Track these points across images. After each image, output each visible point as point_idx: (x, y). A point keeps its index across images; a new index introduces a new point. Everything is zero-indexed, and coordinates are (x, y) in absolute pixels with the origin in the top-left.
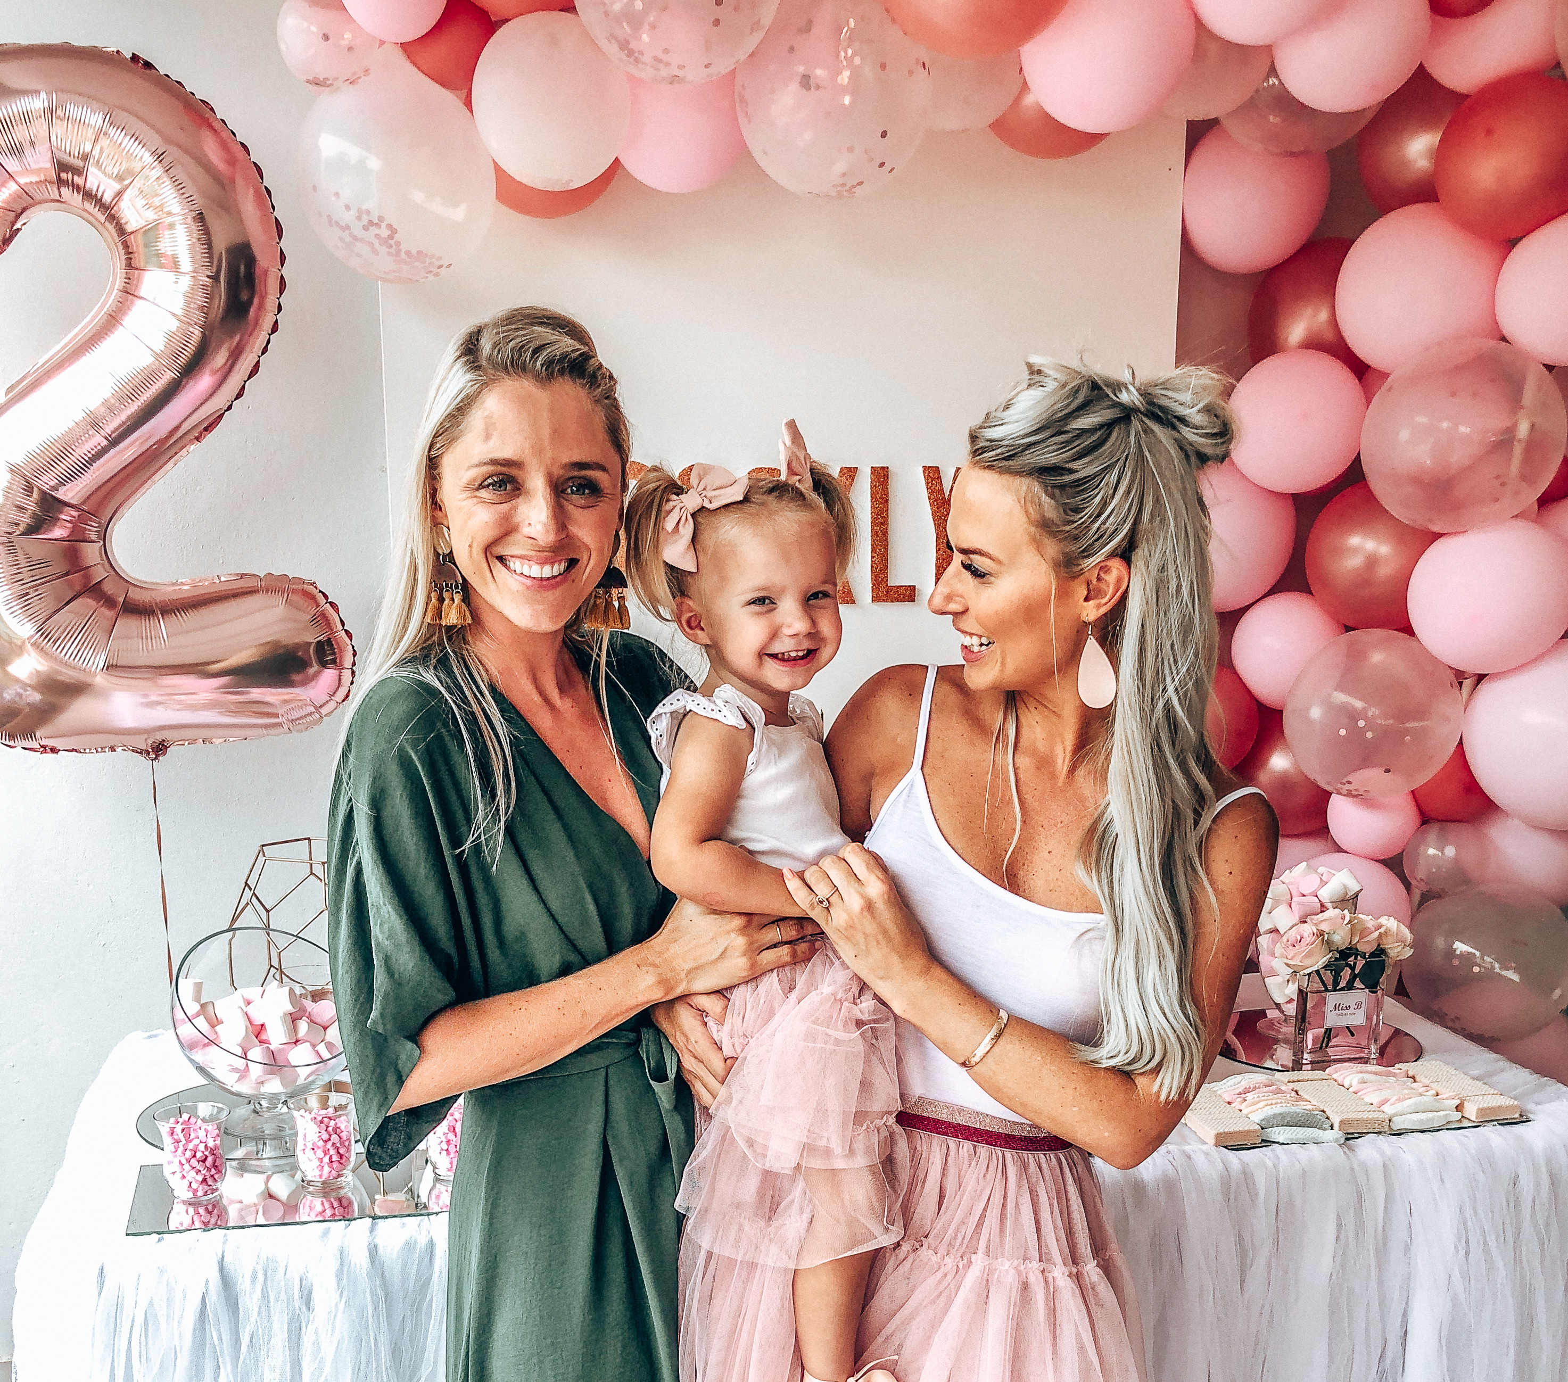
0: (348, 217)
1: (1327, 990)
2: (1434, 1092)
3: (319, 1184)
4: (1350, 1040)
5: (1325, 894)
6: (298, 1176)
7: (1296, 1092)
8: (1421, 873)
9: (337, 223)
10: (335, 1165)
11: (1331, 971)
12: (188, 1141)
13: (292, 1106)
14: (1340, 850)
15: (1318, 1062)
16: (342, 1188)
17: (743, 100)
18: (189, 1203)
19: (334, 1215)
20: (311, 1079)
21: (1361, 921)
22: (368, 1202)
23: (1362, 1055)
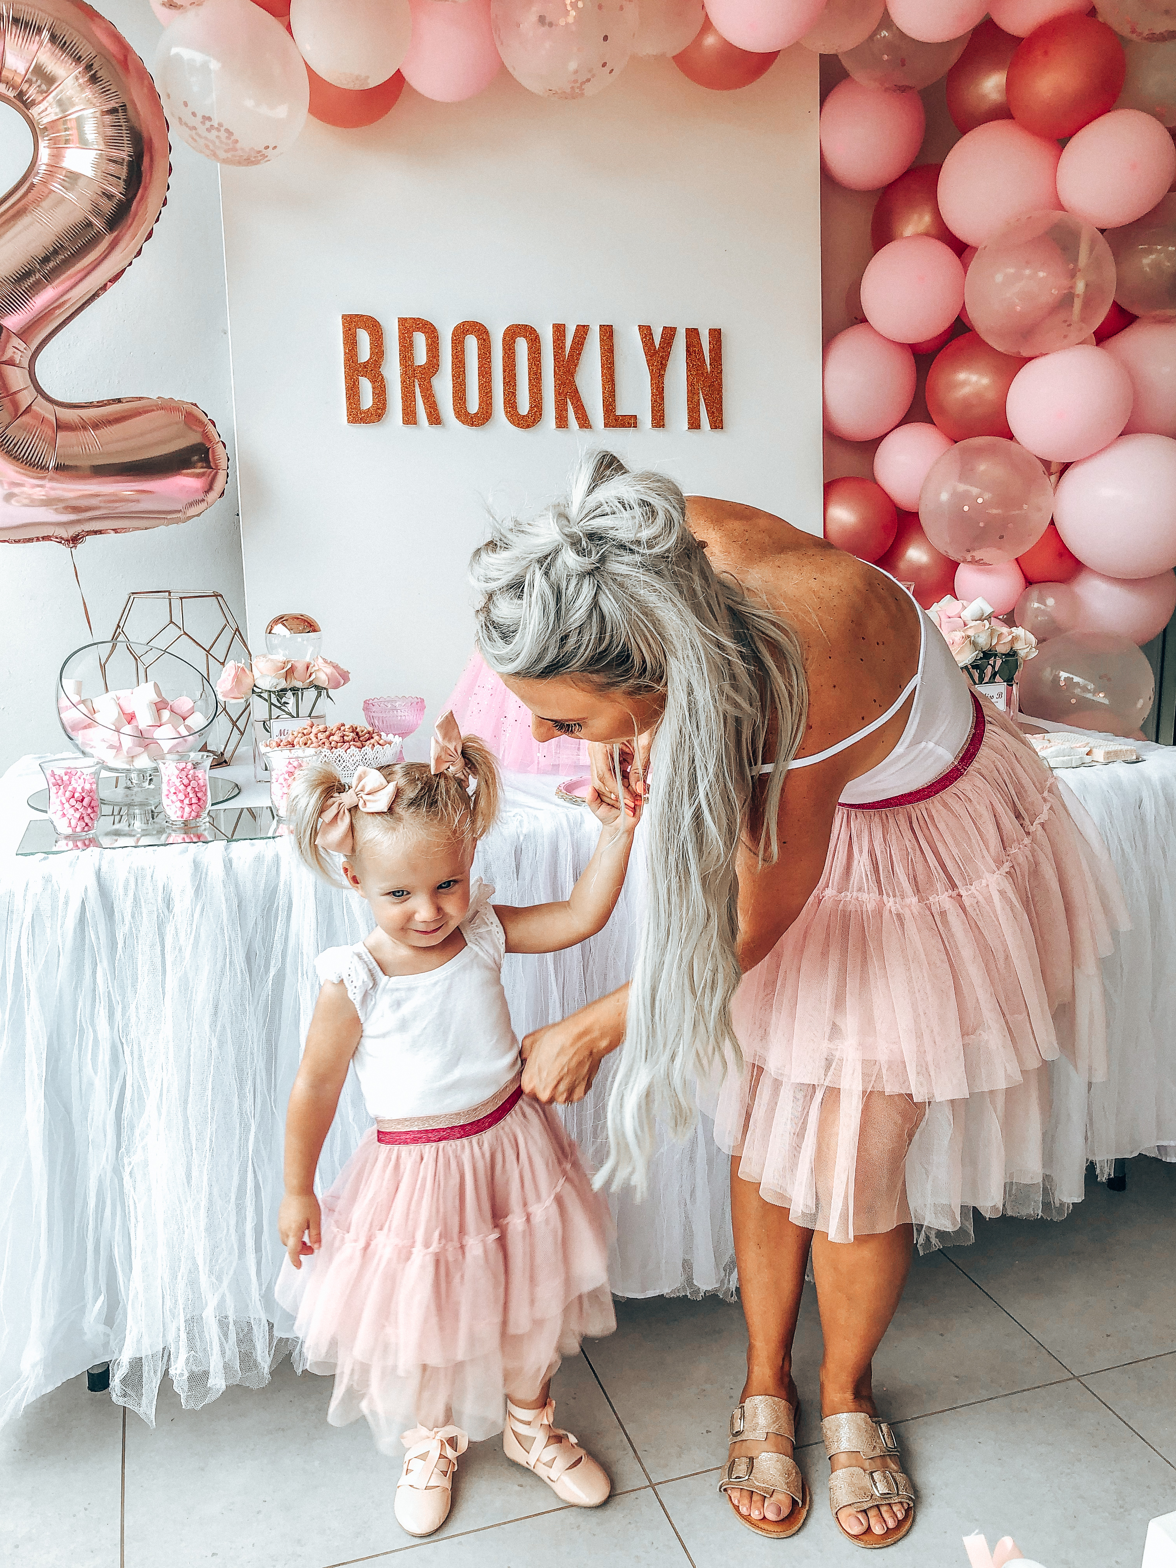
0: (193, 121)
3: (180, 824)
5: (967, 614)
9: (186, 124)
11: (977, 667)
18: (70, 838)
19: (190, 840)
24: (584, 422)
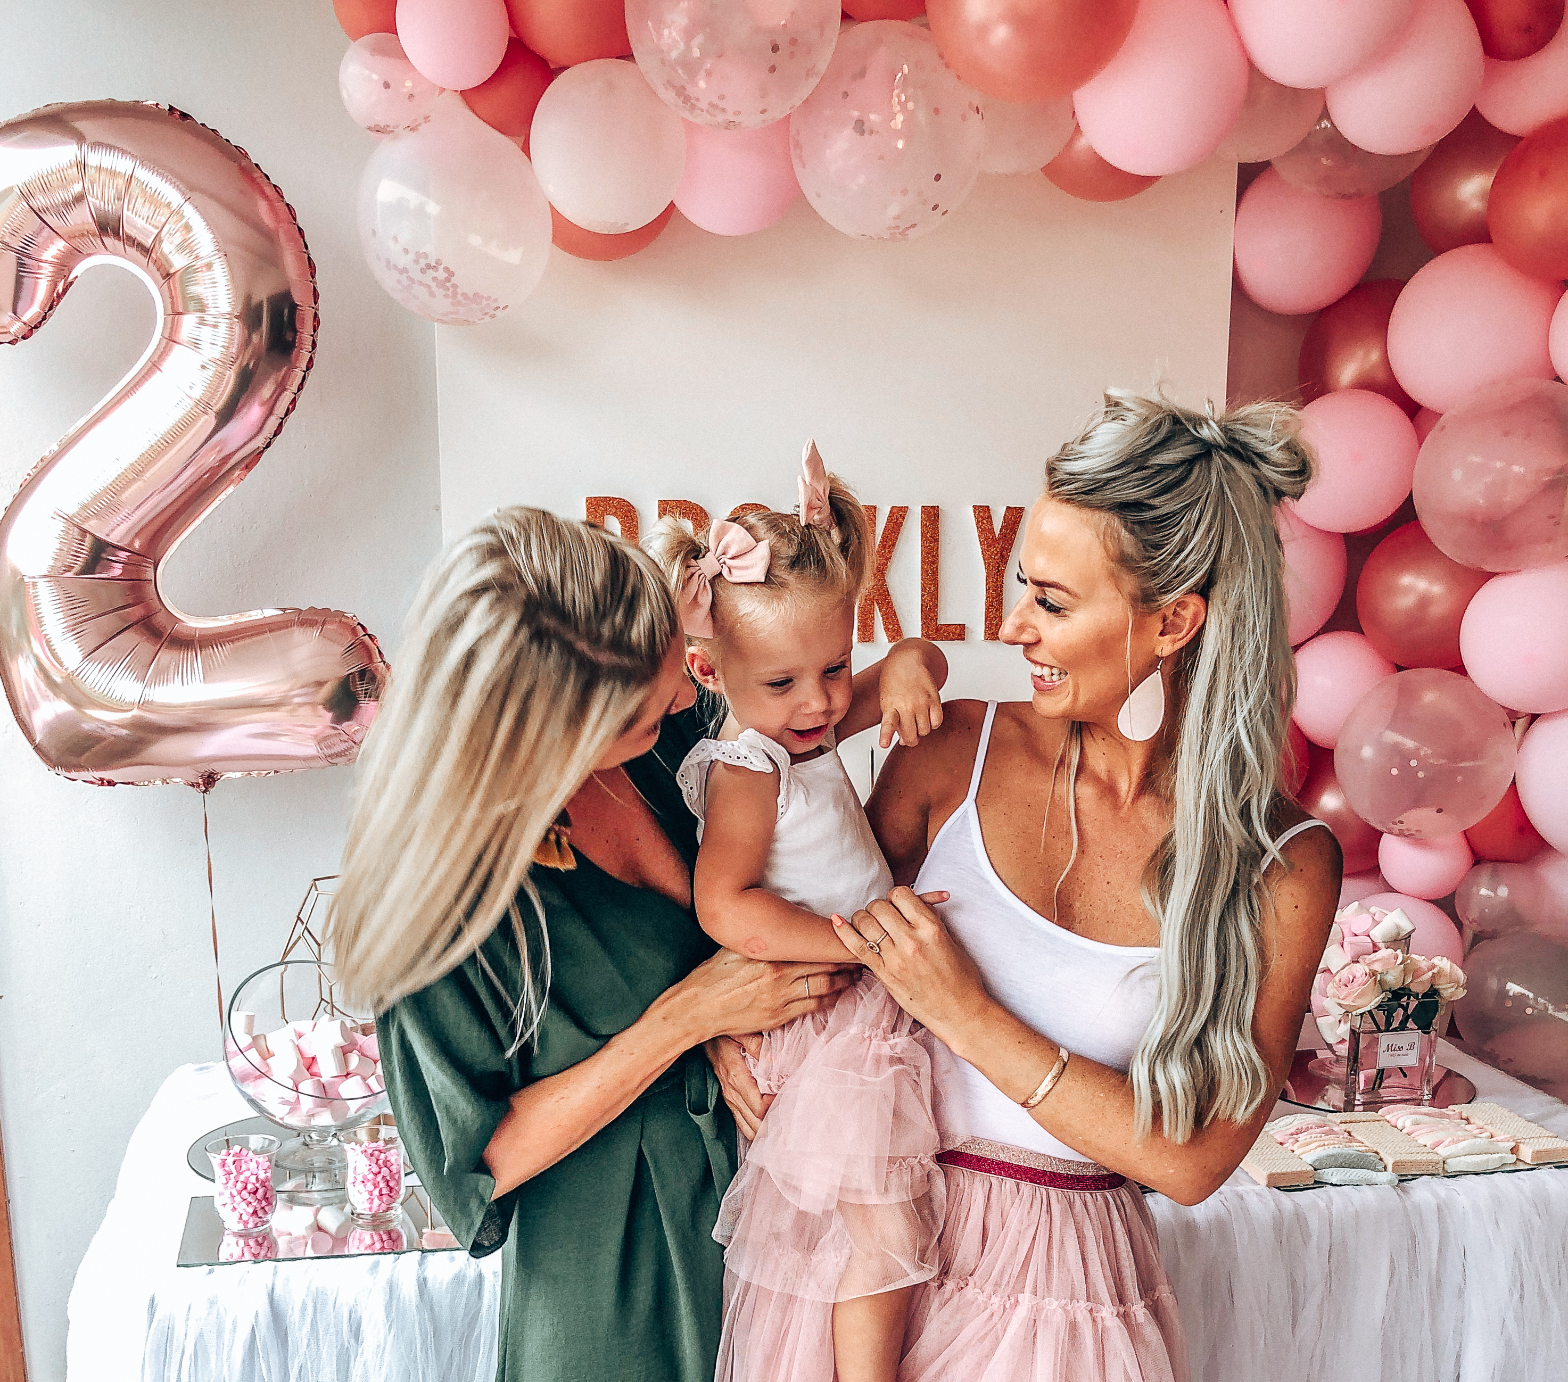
0: (404, 261)
1: (1379, 1030)
2: (1488, 1134)
3: (368, 1217)
4: (1405, 1082)
5: (1378, 934)
6: (348, 1208)
7: (1349, 1133)
8: (1473, 914)
9: (395, 267)
10: (385, 1198)
11: (1384, 1011)
12: (240, 1173)
13: (342, 1139)
14: (1391, 890)
15: (1370, 1103)
16: (391, 1221)
17: (798, 145)
18: (240, 1235)
19: (383, 1248)
20: (361, 1112)
21: (1412, 959)
22: (416, 1235)
23: (1414, 1096)
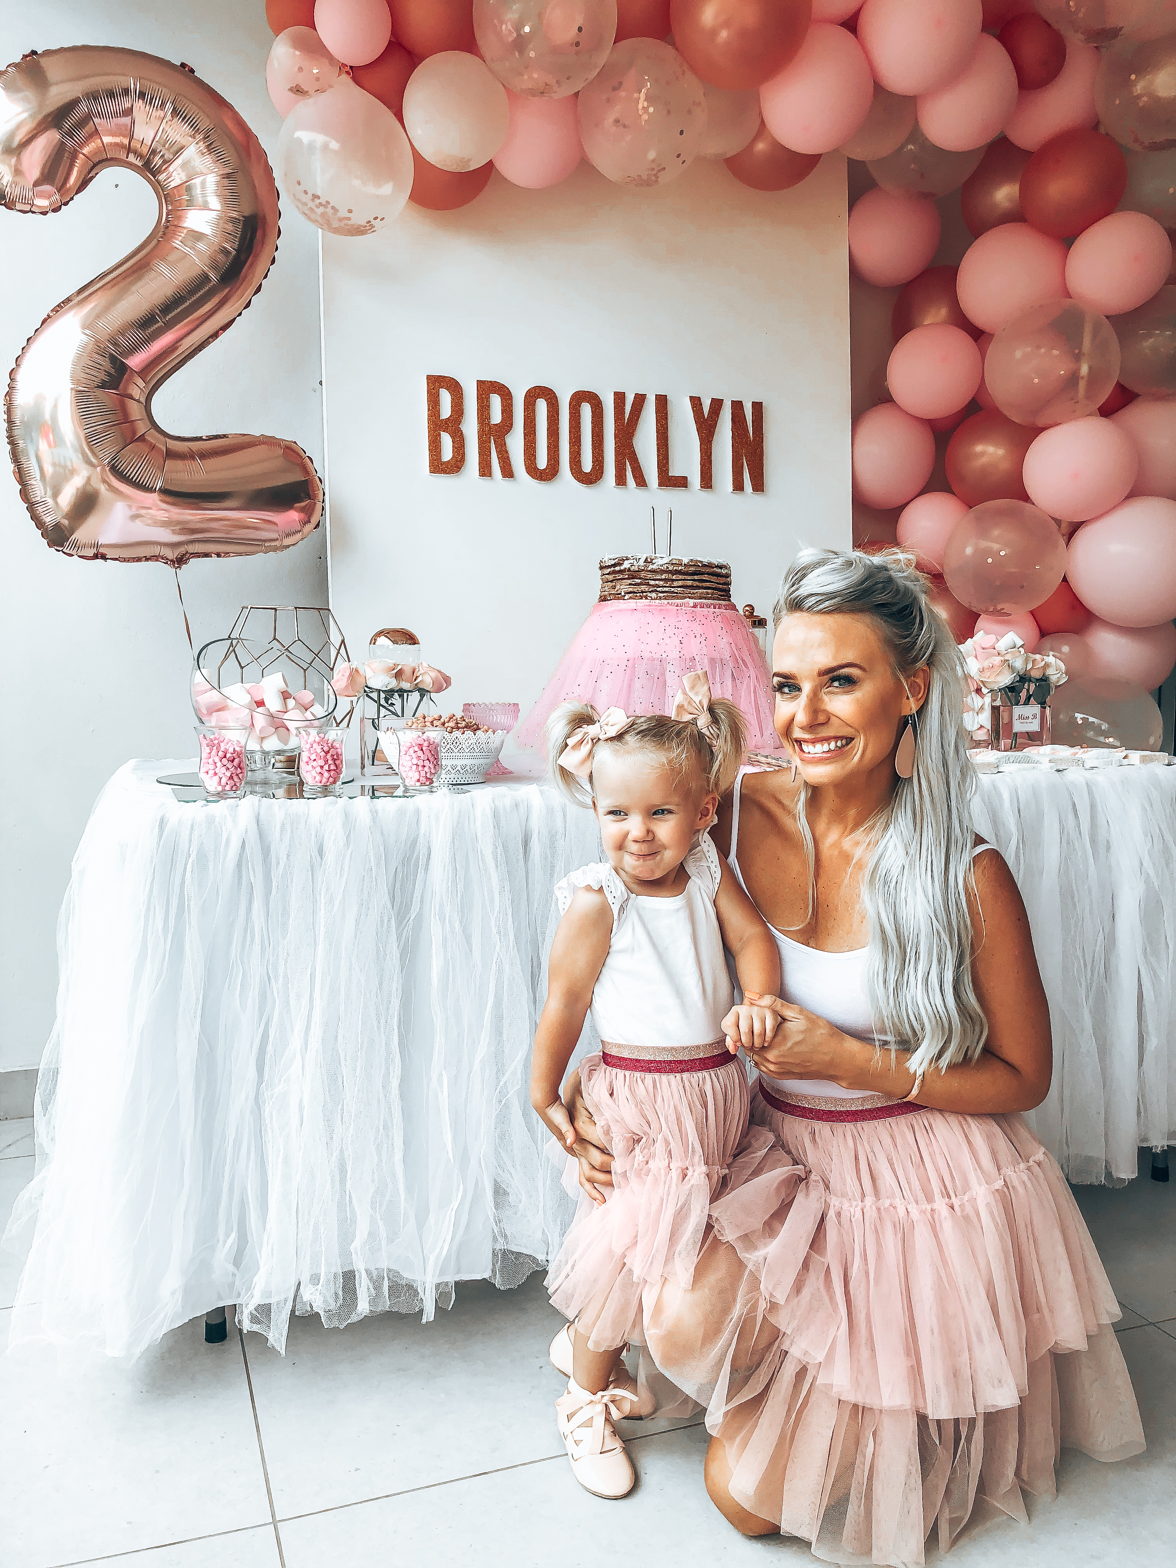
3: (319, 789)
10: (332, 773)
24: (641, 482)
